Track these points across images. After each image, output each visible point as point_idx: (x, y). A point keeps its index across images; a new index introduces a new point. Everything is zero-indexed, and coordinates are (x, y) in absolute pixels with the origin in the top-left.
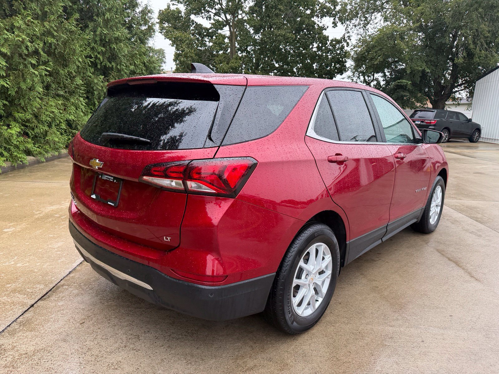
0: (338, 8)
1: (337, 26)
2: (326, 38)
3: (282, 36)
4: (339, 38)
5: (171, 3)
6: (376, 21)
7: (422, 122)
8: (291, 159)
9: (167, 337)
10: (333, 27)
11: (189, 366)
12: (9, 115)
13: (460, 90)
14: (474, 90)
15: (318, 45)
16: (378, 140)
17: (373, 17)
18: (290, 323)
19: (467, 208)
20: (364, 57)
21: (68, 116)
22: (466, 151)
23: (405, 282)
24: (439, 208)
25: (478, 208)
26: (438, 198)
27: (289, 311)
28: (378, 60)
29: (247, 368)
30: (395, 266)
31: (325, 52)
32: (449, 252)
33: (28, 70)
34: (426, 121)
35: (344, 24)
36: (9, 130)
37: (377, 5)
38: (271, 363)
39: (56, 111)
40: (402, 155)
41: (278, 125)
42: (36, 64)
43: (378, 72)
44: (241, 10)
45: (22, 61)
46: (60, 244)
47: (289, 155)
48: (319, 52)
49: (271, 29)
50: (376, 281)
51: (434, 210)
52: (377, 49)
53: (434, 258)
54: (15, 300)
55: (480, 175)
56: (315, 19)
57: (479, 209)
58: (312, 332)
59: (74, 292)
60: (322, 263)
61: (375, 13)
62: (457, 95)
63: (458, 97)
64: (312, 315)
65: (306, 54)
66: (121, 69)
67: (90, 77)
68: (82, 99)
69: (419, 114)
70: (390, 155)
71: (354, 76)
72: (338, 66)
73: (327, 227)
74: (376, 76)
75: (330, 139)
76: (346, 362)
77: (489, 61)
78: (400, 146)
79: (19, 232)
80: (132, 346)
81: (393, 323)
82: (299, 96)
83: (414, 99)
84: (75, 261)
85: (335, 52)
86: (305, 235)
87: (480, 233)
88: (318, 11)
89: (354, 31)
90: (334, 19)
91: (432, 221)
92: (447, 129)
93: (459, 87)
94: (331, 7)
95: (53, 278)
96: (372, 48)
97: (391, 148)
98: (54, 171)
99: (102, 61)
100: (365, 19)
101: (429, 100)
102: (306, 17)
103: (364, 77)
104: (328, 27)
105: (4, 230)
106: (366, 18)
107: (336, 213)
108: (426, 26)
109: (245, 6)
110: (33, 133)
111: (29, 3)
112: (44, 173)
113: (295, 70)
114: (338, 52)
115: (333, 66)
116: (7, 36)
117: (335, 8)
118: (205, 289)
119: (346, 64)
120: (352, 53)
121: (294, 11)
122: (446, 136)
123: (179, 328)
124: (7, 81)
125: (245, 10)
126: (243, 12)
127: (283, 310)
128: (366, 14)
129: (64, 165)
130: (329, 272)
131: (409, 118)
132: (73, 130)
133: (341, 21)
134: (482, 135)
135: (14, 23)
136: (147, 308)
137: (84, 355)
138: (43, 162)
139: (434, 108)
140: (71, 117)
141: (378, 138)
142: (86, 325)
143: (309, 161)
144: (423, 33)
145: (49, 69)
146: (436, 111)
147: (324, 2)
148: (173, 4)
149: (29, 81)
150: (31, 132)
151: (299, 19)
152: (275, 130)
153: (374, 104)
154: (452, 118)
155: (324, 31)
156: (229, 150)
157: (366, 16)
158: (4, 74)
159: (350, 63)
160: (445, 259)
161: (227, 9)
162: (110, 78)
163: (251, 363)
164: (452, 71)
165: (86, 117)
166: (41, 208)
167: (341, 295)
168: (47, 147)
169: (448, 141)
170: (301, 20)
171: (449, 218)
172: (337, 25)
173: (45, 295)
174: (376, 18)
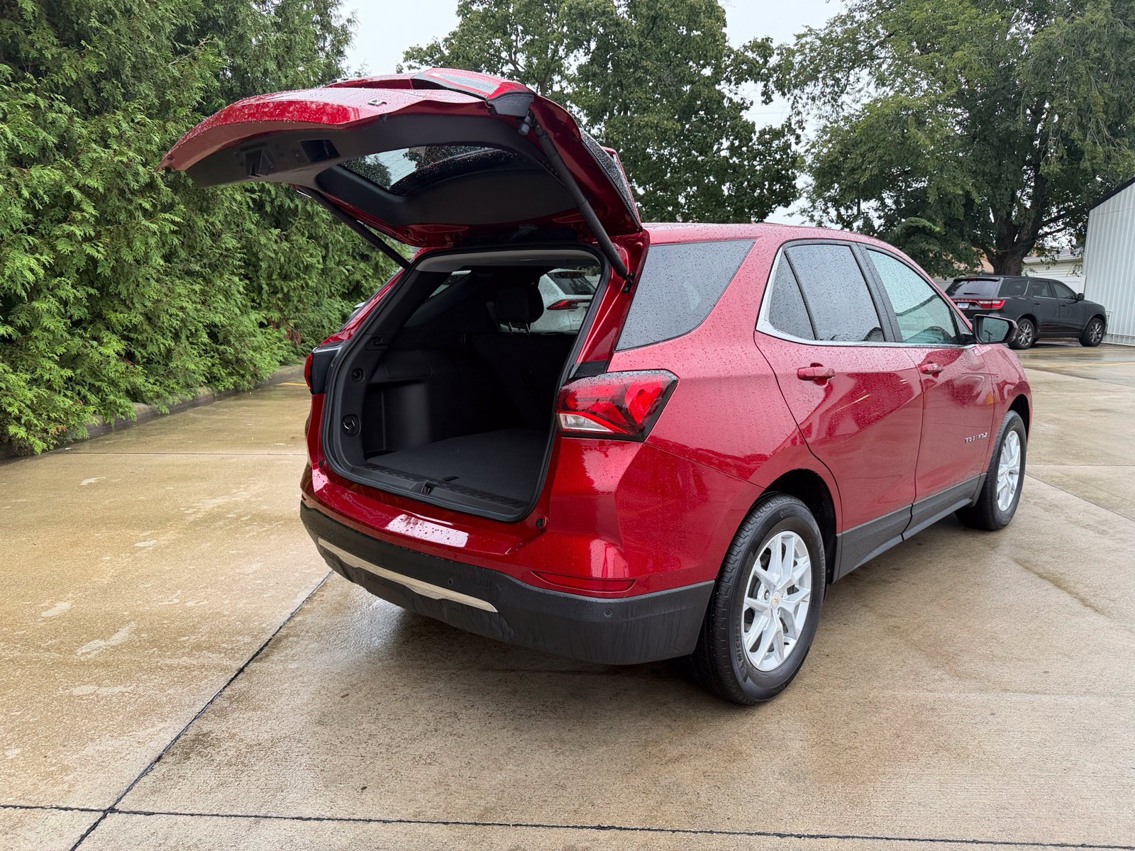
0: (774, 60)
1: (772, 101)
2: (750, 128)
3: (652, 128)
4: (777, 126)
5: (405, 65)
6: (858, 86)
7: (973, 304)
8: (733, 373)
9: (508, 714)
10: (763, 102)
11: (561, 757)
12: (97, 316)
13: (1054, 232)
14: (1086, 228)
15: (732, 144)
16: (887, 338)
17: (852, 79)
18: (740, 679)
19: (1076, 480)
20: (837, 167)
21: (212, 316)
22: (1074, 366)
23: (953, 618)
24: (1016, 477)
25: (1100, 480)
26: (1012, 457)
27: (739, 656)
28: (868, 173)
29: (667, 758)
30: (930, 590)
31: (748, 159)
32: (1039, 563)
33: (137, 224)
34: (981, 302)
35: (788, 96)
36: (101, 349)
37: (861, 52)
38: (711, 751)
39: (189, 306)
40: (935, 366)
41: (706, 312)
42: (151, 210)
43: (867, 199)
44: (560, 73)
45: (124, 204)
46: (256, 566)
47: (729, 366)
48: (735, 159)
49: (626, 113)
50: (895, 617)
51: (1005, 482)
52: (865, 148)
53: (1008, 575)
54: (206, 662)
55: (1103, 414)
56: (723, 87)
57: (1102, 482)
58: (779, 702)
59: (311, 646)
60: (793, 571)
61: (857, 70)
62: (1049, 242)
63: (1052, 247)
64: (779, 670)
65: (704, 163)
66: (313, 211)
67: (250, 231)
68: (236, 279)
69: (965, 287)
70: (913, 366)
71: (815, 208)
72: (778, 187)
73: (801, 503)
74: (864, 206)
75: (797, 336)
76: (850, 748)
77: (1115, 167)
78: (930, 350)
79: (167, 547)
80: (447, 729)
81: (933, 686)
82: (738, 258)
83: (951, 255)
84: (296, 594)
85: (770, 156)
86: (763, 514)
87: (1105, 528)
88: (728, 70)
89: (810, 111)
90: (765, 86)
91: (1003, 504)
92: (1030, 318)
93: (1051, 225)
94: (758, 59)
95: (264, 625)
96: (853, 146)
97: (913, 353)
98: (193, 431)
99: (274, 196)
100: (833, 82)
101: (985, 255)
102: (704, 84)
103: (837, 210)
104: (752, 103)
105: (137, 545)
106: (837, 81)
107: (817, 474)
108: (972, 92)
109: (567, 65)
110: (145, 354)
111: (134, 84)
112: (175, 437)
113: (682, 200)
114: (778, 157)
115: (766, 187)
116: (97, 155)
117: (766, 62)
118: (596, 603)
119: (797, 181)
120: (809, 159)
121: (677, 71)
122: (1028, 334)
123: (527, 699)
124: (98, 246)
125: (566, 72)
126: (564, 77)
127: (728, 653)
128: (838, 72)
129: (210, 419)
130: (806, 590)
131: (945, 294)
132: (221, 344)
133: (779, 90)
134: (1110, 329)
135: (108, 127)
136: (459, 669)
137: (364, 745)
138: (163, 415)
139: (997, 273)
140: (218, 319)
141: (886, 334)
142: (352, 699)
143: (767, 377)
144: (966, 108)
145: (177, 219)
146: (1002, 279)
147: (742, 50)
148: (410, 67)
149: (138, 244)
150: (140, 352)
151: (687, 88)
152: (702, 322)
153: (875, 269)
154: (1040, 294)
155: (743, 113)
156: (629, 359)
157: (837, 75)
158: (93, 234)
159: (804, 181)
160: (1032, 575)
161: (529, 73)
162: (292, 232)
163: (674, 752)
164: (1034, 188)
165: (245, 316)
166: (194, 503)
167: (827, 641)
168: (172, 383)
169: (1033, 345)
170: (692, 91)
171: (1038, 501)
172: (773, 97)
173: (258, 653)
174: (858, 79)
